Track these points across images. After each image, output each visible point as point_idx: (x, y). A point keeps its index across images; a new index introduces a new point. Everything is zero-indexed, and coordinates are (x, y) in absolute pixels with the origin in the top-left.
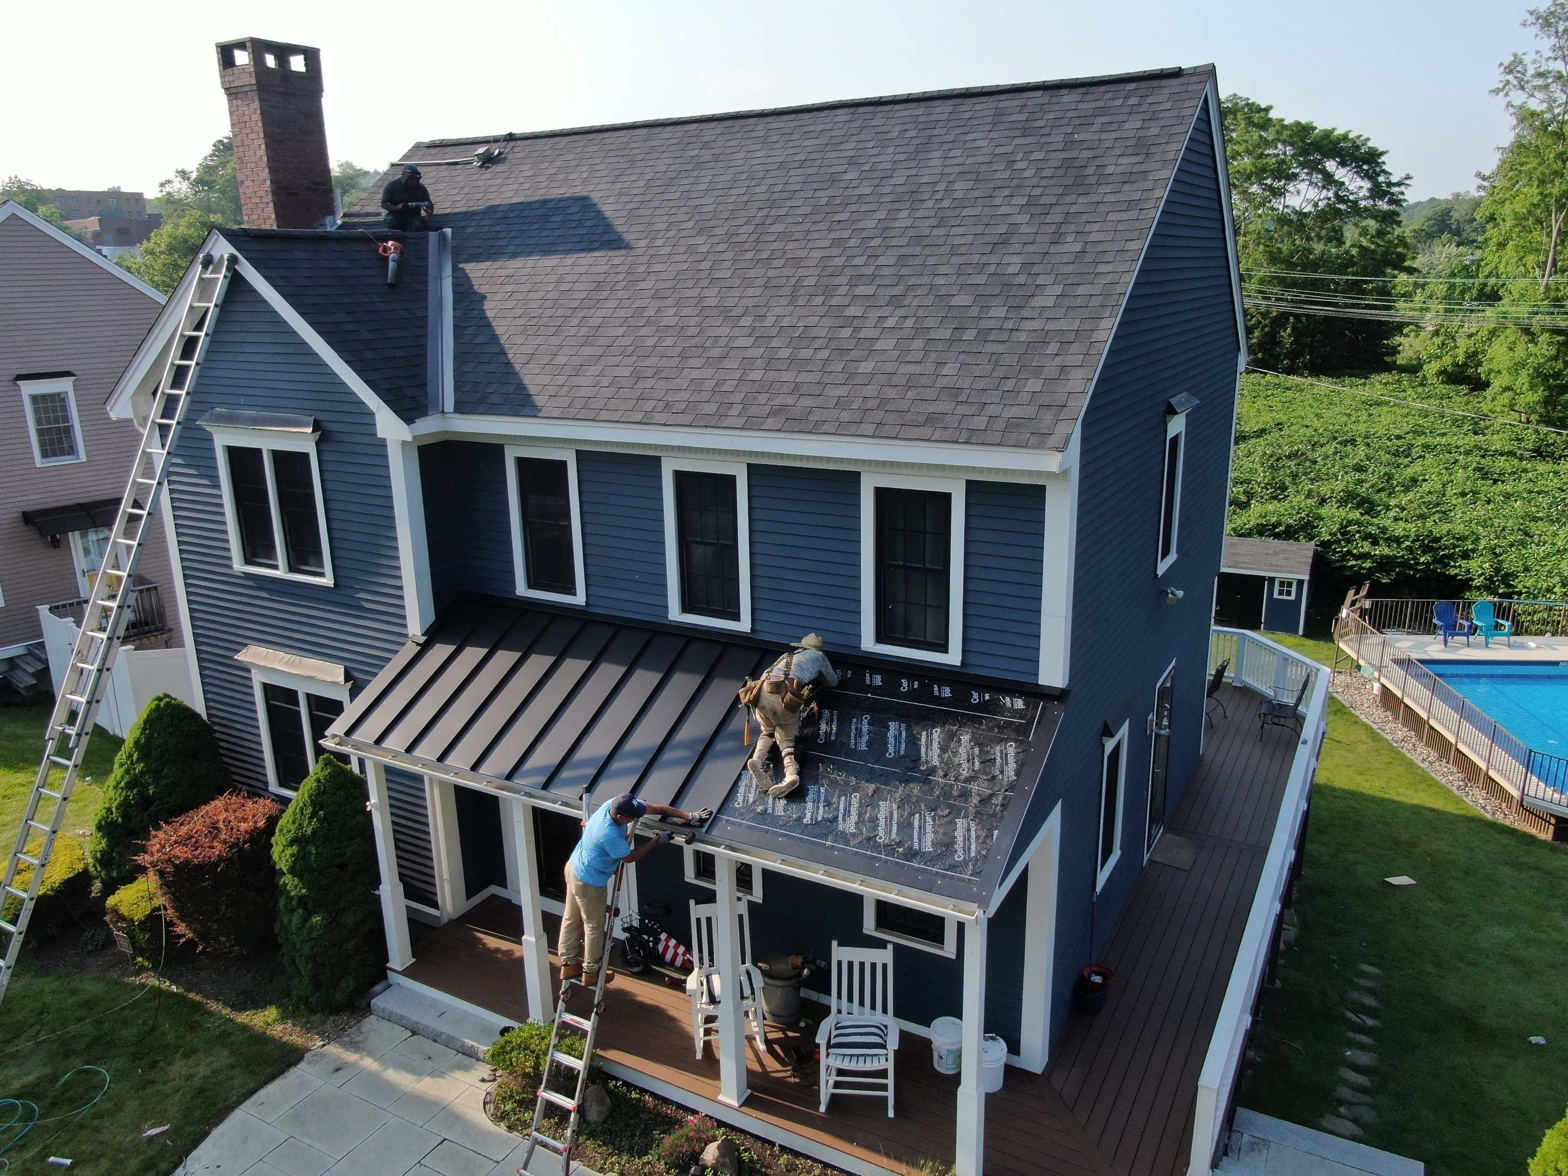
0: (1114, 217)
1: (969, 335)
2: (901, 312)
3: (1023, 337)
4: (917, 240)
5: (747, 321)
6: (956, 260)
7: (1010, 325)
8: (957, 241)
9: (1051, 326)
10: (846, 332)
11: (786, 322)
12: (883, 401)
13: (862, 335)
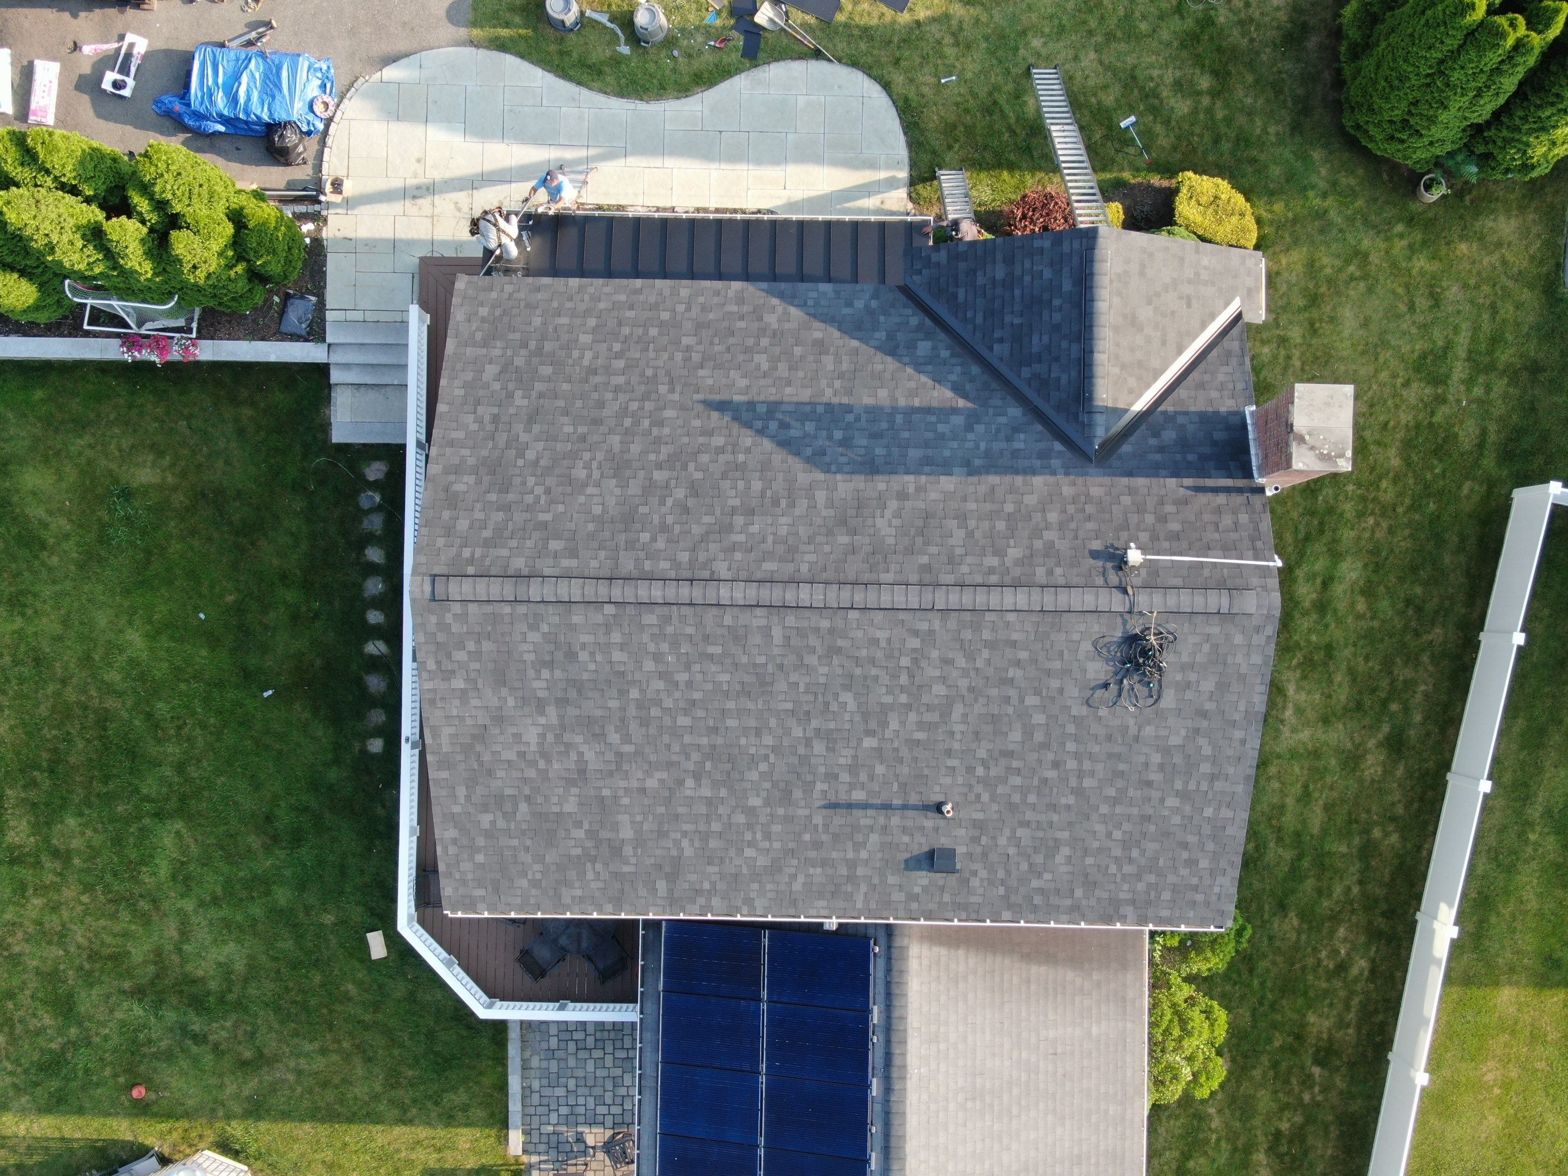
0: (460, 435)
1: (533, 345)
2: (586, 362)
3: (498, 344)
4: (597, 422)
5: (696, 357)
6: (561, 403)
7: (509, 352)
8: (565, 420)
9: (484, 351)
10: (617, 347)
11: (665, 356)
12: (570, 299)
13: (605, 345)
